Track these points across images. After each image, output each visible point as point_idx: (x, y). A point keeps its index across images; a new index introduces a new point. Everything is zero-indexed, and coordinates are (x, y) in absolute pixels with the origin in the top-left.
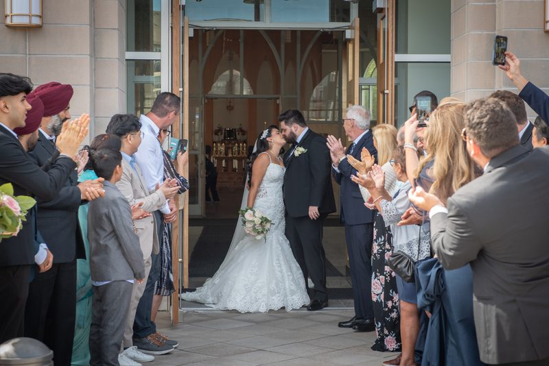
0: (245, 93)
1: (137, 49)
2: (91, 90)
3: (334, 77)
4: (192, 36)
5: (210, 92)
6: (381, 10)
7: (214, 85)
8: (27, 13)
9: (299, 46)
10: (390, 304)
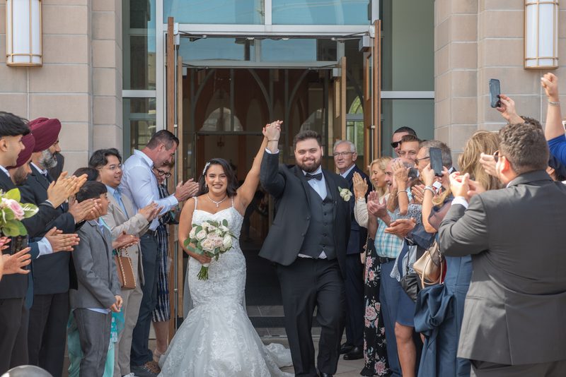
0: (235, 130)
1: (133, 87)
2: (89, 127)
3: (320, 114)
4: (186, 75)
5: (201, 129)
6: (367, 49)
7: (206, 122)
8: (28, 52)
9: (287, 84)
10: (383, 330)
